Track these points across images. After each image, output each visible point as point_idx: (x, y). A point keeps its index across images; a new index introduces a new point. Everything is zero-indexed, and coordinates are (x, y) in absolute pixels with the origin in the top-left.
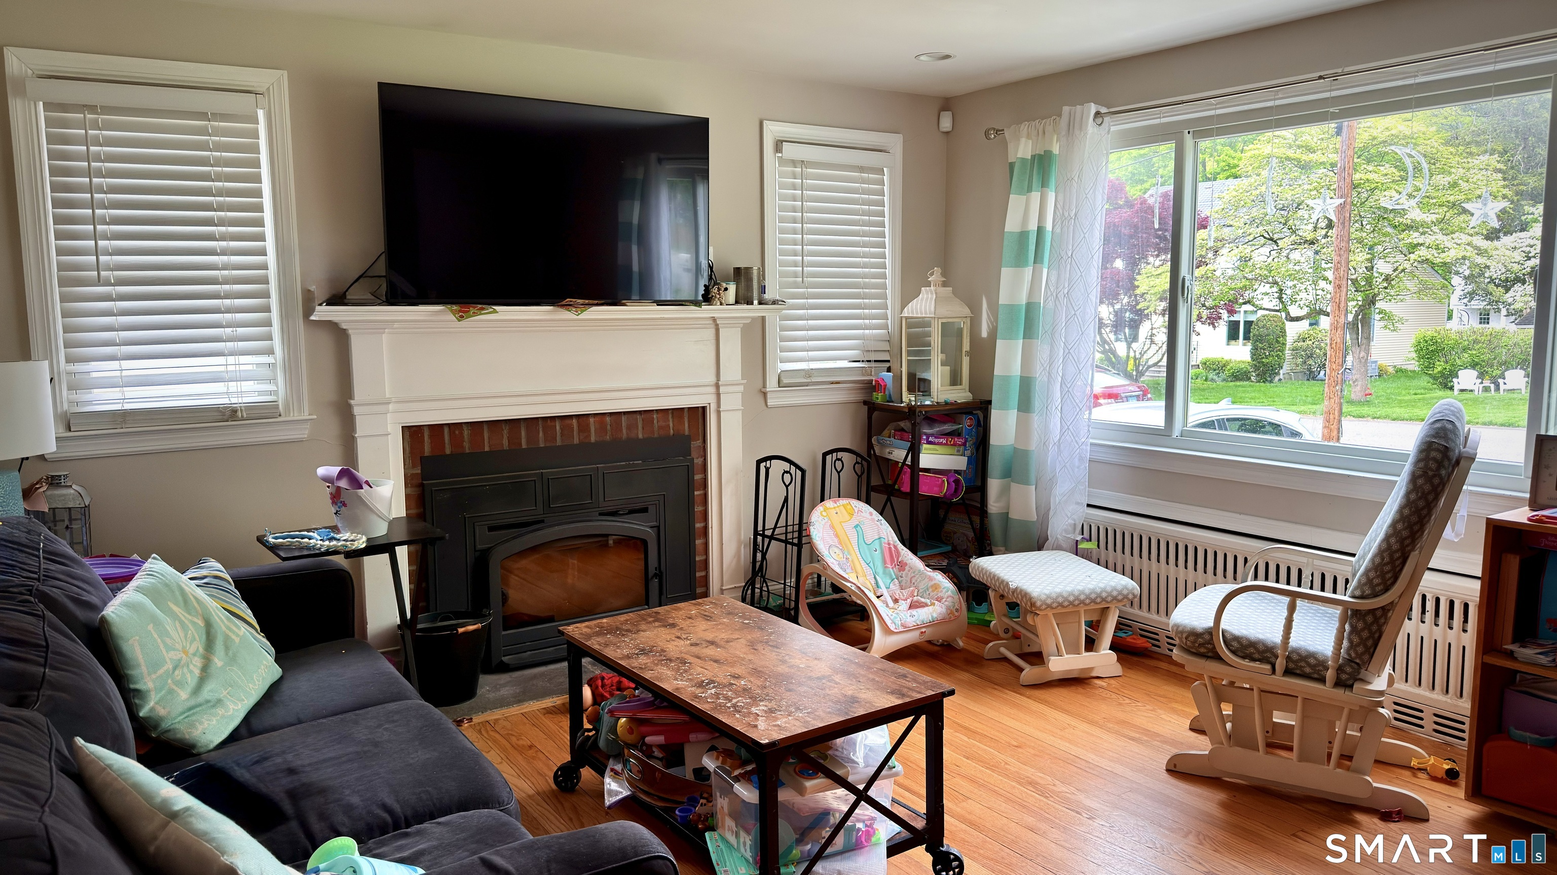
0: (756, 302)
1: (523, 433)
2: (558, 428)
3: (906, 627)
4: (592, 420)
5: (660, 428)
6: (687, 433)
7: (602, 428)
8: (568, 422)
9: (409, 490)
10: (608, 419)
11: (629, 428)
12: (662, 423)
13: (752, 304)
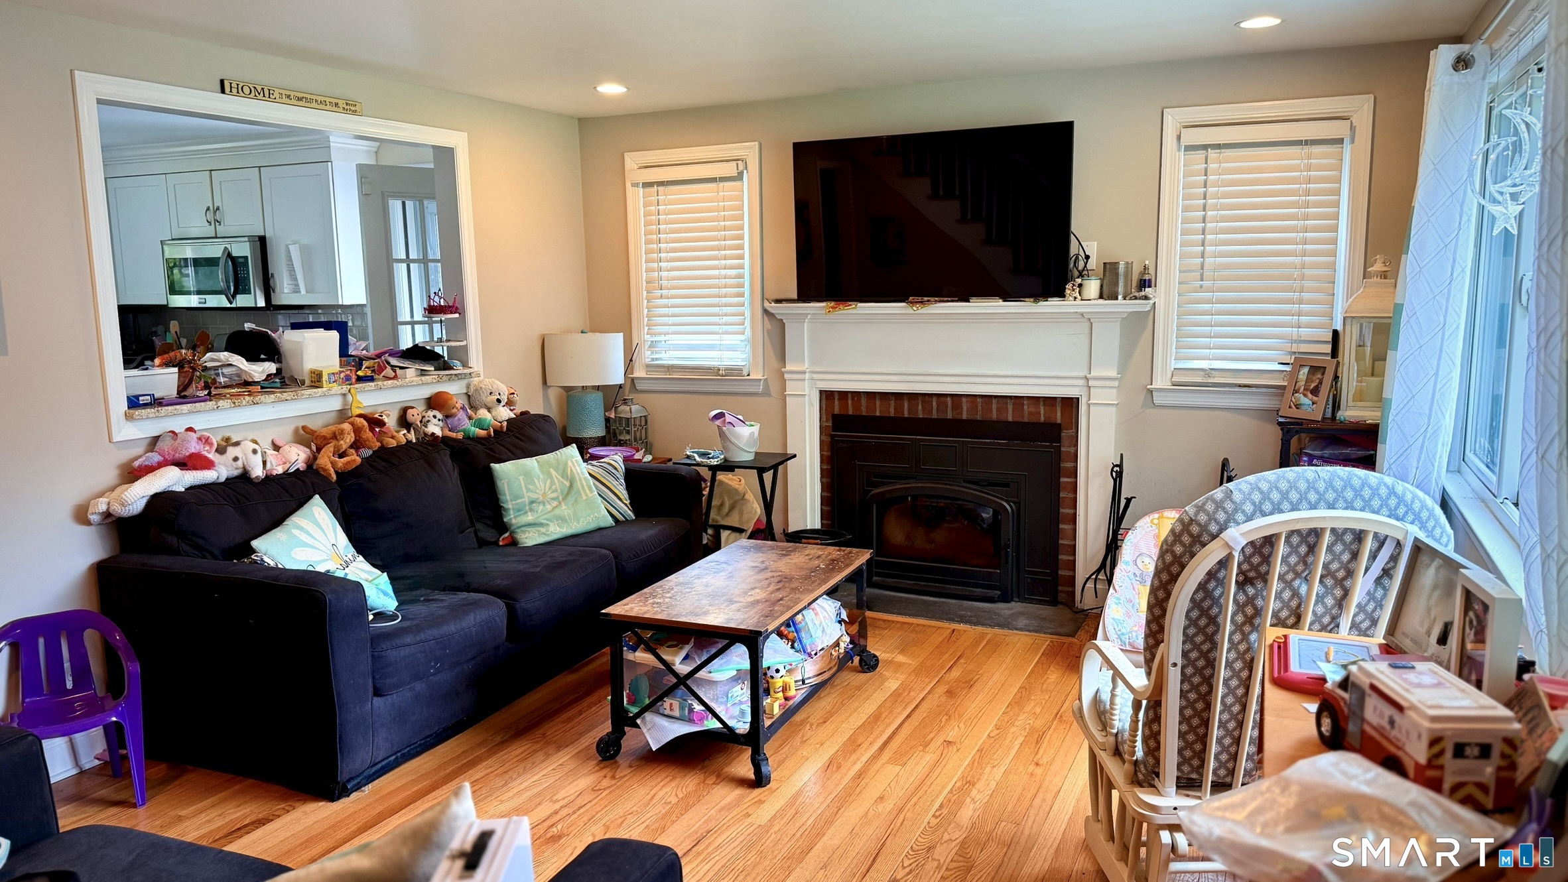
0: (1120, 297)
1: (906, 405)
2: (934, 404)
3: (1134, 648)
4: (964, 400)
5: (1030, 413)
6: (1059, 421)
7: (973, 408)
8: (943, 399)
9: (824, 438)
10: (979, 400)
11: (998, 410)
12: (1032, 409)
13: (1117, 299)
